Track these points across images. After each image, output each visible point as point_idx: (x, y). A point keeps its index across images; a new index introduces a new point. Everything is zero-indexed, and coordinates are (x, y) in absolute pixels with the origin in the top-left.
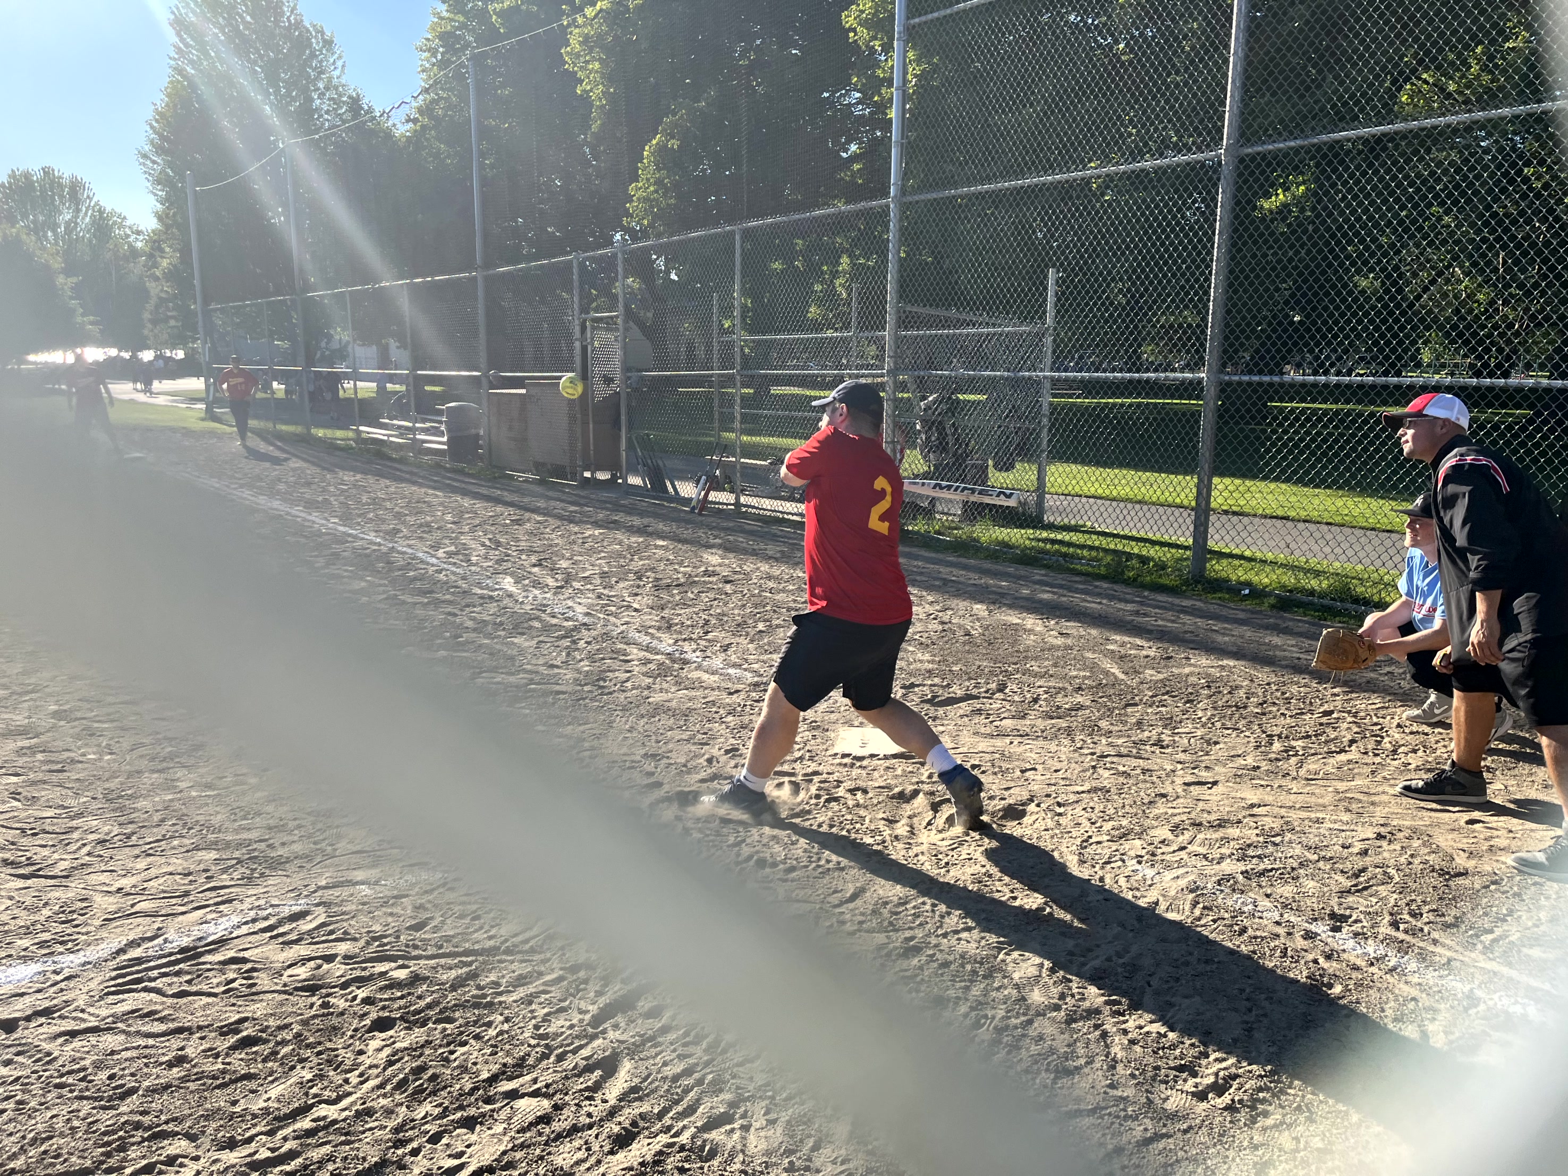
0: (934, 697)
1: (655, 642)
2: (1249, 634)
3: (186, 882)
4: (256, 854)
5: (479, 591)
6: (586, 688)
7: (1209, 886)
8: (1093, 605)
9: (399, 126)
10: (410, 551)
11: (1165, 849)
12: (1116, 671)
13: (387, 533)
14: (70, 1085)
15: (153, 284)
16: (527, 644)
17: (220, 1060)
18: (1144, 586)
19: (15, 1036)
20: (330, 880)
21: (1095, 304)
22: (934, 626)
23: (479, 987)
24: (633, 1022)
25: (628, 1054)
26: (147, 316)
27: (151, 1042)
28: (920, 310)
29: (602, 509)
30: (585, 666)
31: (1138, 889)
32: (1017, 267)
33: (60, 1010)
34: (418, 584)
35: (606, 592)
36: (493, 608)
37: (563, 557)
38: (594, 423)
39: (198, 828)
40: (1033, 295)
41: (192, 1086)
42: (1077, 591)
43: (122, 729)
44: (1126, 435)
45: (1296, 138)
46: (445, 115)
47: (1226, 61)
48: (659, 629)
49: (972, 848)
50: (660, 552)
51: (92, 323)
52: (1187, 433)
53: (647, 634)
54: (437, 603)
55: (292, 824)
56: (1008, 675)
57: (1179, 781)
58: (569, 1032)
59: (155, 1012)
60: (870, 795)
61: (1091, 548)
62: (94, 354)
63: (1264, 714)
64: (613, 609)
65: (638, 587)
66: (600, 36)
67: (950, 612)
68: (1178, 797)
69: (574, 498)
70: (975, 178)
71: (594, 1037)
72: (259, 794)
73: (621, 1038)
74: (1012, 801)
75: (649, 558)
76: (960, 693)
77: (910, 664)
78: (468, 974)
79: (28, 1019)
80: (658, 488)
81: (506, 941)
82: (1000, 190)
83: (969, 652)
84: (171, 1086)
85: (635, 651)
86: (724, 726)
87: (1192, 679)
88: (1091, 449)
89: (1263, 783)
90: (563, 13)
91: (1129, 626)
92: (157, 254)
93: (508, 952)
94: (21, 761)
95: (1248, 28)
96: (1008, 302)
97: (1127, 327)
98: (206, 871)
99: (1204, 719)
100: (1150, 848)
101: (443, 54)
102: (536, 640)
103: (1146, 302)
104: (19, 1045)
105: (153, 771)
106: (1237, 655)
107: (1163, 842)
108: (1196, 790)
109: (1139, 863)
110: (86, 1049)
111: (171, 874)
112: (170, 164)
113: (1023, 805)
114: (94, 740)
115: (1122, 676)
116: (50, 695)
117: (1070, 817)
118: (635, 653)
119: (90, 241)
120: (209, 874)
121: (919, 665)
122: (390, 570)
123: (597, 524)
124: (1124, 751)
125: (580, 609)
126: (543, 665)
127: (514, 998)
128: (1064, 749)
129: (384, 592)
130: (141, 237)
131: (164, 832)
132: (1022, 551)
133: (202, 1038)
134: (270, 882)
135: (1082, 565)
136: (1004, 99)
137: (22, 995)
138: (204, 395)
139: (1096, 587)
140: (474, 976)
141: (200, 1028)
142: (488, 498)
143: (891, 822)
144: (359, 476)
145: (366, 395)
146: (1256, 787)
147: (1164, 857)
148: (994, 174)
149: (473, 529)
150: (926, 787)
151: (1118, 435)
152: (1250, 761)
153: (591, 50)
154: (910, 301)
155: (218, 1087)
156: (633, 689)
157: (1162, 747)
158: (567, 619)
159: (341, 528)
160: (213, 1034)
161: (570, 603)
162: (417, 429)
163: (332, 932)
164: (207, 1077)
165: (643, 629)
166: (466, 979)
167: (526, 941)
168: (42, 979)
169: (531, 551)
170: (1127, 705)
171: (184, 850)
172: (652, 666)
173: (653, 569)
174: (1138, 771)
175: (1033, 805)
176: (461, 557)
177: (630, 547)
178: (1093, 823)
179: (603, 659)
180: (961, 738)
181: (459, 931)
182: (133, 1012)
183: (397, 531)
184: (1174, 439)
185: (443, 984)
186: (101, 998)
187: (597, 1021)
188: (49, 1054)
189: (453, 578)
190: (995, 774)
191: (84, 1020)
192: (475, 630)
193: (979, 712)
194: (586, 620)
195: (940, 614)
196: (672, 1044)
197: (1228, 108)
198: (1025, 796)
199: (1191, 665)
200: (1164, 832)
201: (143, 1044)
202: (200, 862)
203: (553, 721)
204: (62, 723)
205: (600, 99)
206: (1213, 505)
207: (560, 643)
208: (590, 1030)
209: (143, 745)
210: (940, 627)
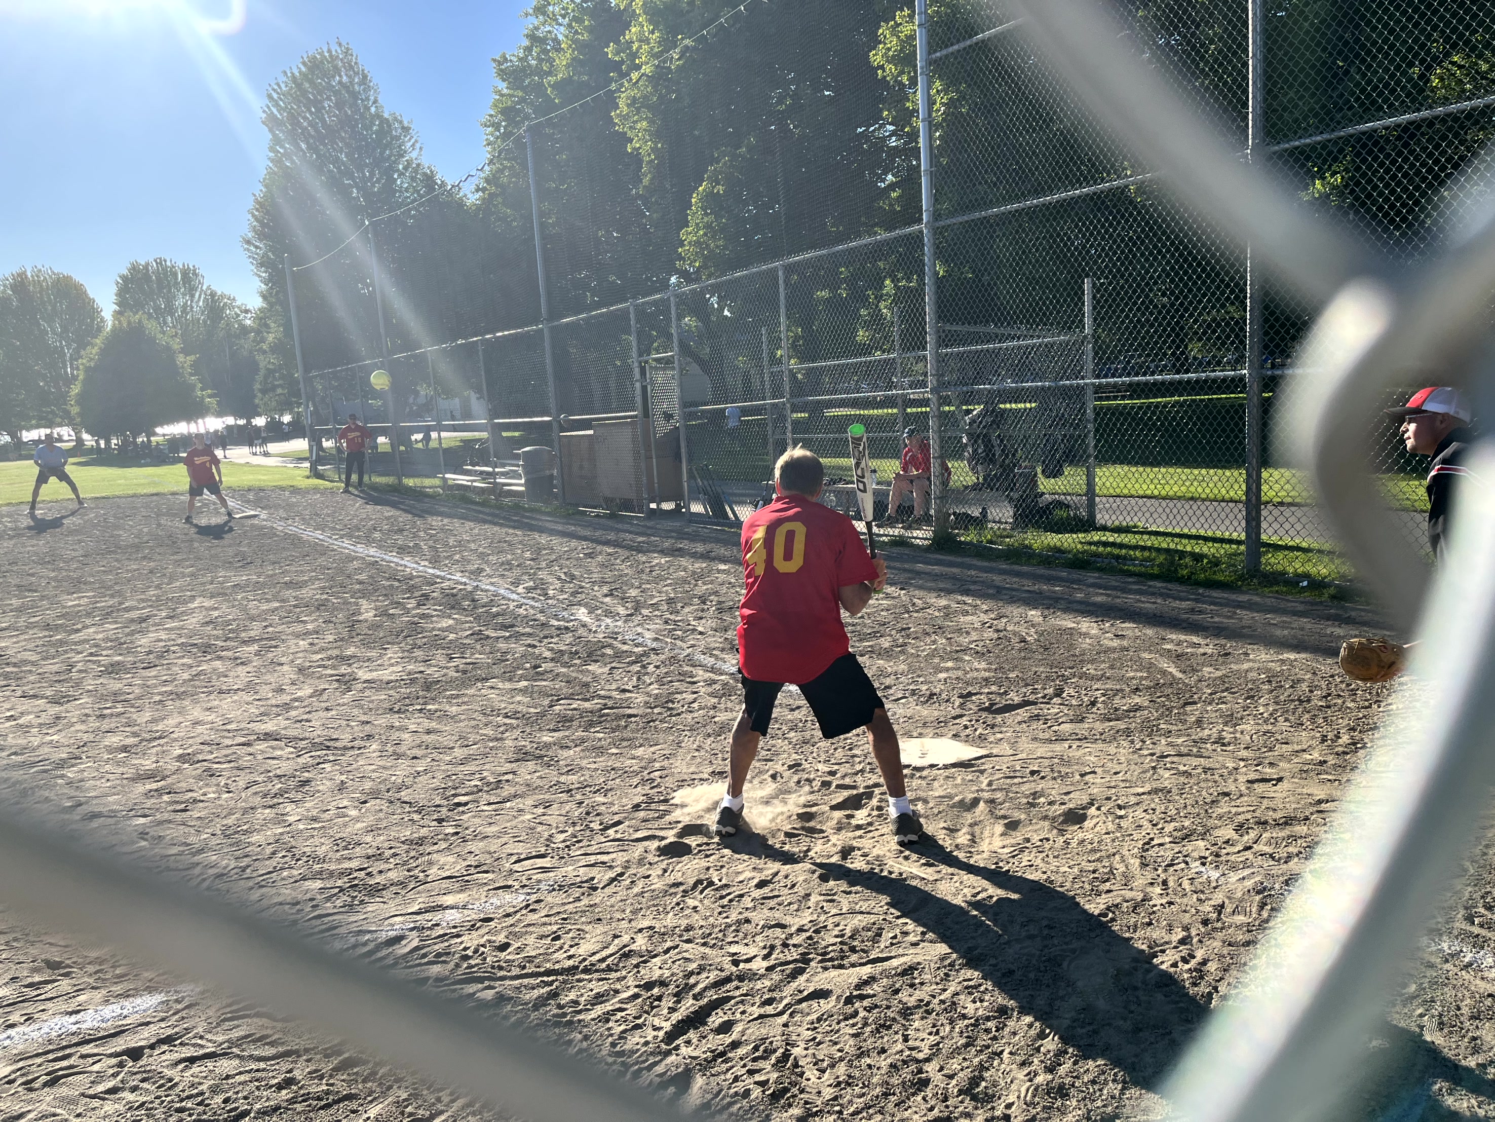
0: (992, 705)
1: (720, 663)
2: (1309, 626)
3: (294, 911)
4: (356, 882)
5: (556, 623)
6: (656, 711)
7: (1277, 886)
8: (1148, 604)
9: (470, 195)
10: (492, 588)
11: (1229, 849)
12: (1173, 670)
13: (472, 573)
14: (189, 1109)
15: (262, 357)
16: (600, 671)
17: (324, 1081)
18: (1198, 584)
19: (141, 1063)
20: (422, 906)
21: (1131, 310)
22: (990, 634)
23: (560, 1007)
24: (704, 1037)
25: (700, 1070)
26: (257, 386)
27: (262, 1065)
28: (959, 328)
29: (668, 537)
30: (654, 689)
31: (1202, 892)
32: (1051, 280)
33: (180, 1037)
34: (500, 620)
35: (672, 617)
36: (568, 638)
37: (632, 586)
38: (657, 458)
39: (305, 859)
40: (1068, 306)
41: (299, 1107)
42: (1130, 592)
43: (238, 769)
44: (1171, 436)
45: (1322, 133)
46: (510, 182)
47: (1245, 65)
48: (723, 650)
49: (1033, 854)
50: (722, 577)
51: (210, 396)
52: (1232, 431)
53: (711, 655)
54: (518, 636)
55: (388, 853)
56: (1065, 679)
57: (1242, 779)
58: (644, 1049)
59: (267, 1036)
60: (931, 805)
61: (1144, 548)
62: (213, 424)
63: (1329, 707)
64: (679, 633)
65: (703, 610)
66: (645, 97)
67: (1004, 620)
68: (1241, 795)
69: (641, 530)
70: (1004, 198)
71: (668, 1053)
72: (359, 825)
73: (694, 1054)
74: (1071, 806)
75: (712, 582)
76: (1017, 700)
77: (967, 673)
78: (549, 993)
79: (152, 1047)
80: (719, 514)
81: (584, 960)
82: (1030, 208)
83: (1024, 658)
84: (280, 1108)
85: (701, 673)
86: (786, 742)
87: (1252, 675)
88: (1137, 453)
89: (1330, 777)
90: (612, 80)
91: (1184, 625)
92: (264, 329)
93: (586, 971)
94: (149, 803)
95: (1265, 31)
96: (1044, 314)
97: (1165, 330)
98: (312, 900)
99: (1265, 715)
100: (1214, 849)
101: (505, 127)
102: (609, 666)
103: (1181, 304)
104: (145, 1072)
105: (265, 807)
106: (1298, 647)
107: (1227, 842)
108: (1260, 788)
109: (1203, 864)
110: (204, 1074)
111: (281, 904)
112: (272, 249)
113: (1083, 809)
114: (214, 780)
115: (1179, 675)
116: (176, 740)
117: (1131, 820)
118: (700, 674)
119: (204, 321)
120: (314, 903)
121: (976, 674)
122: (475, 608)
123: (663, 552)
124: (1184, 750)
125: (648, 635)
126: (616, 690)
127: (592, 1016)
128: (1123, 750)
129: (470, 628)
130: (249, 315)
131: (275, 864)
132: (1075, 555)
133: (308, 1061)
134: (369, 909)
135: (1135, 565)
136: (1027, 120)
137: (147, 1024)
138: (308, 455)
139: (1150, 586)
140: (554, 995)
141: (307, 1051)
142: (563, 534)
143: (952, 831)
144: (446, 521)
145: (453, 444)
146: (1323, 782)
147: (1229, 858)
148: (1023, 193)
149: (549, 566)
150: (986, 795)
151: (1162, 436)
152: (1316, 755)
153: (638, 110)
154: (948, 321)
155: (322, 1108)
156: (700, 709)
157: (1224, 745)
158: (637, 646)
159: (431, 571)
160: (318, 1056)
161: (639, 630)
162: (497, 474)
163: (424, 956)
164: (313, 1099)
165: (708, 651)
166: (548, 999)
167: (603, 960)
168: (165, 1008)
169: (603, 582)
170: (1186, 704)
171: (292, 880)
172: (717, 687)
173: (716, 593)
174: (1200, 770)
175: (1093, 808)
176: (539, 591)
177: (694, 573)
178: (1154, 825)
179: (671, 682)
180: (1020, 744)
181: (542, 951)
182: (246, 1037)
183: (480, 570)
184: (1219, 437)
185: (526, 1004)
186: (218, 1025)
187: (671, 1037)
188: (170, 1080)
189: (532, 612)
190: (1054, 779)
191: (202, 1046)
192: (552, 660)
193: (1037, 717)
194: (654, 645)
195: (995, 622)
196: (741, 1059)
197: (1250, 109)
198: (1085, 799)
199: (1249, 661)
200: (1228, 832)
201: (255, 1068)
202: (307, 891)
203: (625, 744)
204: (186, 766)
205: (649, 155)
206: (1264, 499)
207: (631, 668)
208: (663, 1046)
209: (256, 783)
210: (996, 635)
